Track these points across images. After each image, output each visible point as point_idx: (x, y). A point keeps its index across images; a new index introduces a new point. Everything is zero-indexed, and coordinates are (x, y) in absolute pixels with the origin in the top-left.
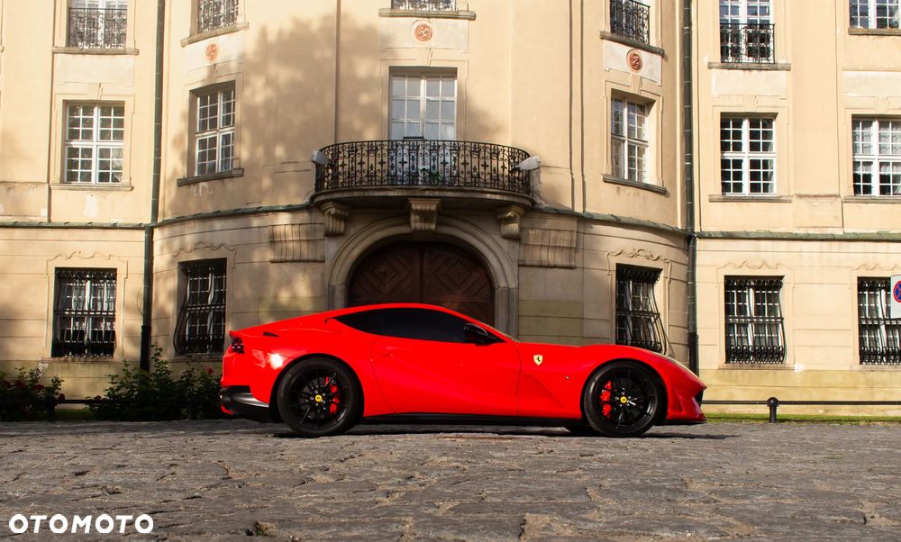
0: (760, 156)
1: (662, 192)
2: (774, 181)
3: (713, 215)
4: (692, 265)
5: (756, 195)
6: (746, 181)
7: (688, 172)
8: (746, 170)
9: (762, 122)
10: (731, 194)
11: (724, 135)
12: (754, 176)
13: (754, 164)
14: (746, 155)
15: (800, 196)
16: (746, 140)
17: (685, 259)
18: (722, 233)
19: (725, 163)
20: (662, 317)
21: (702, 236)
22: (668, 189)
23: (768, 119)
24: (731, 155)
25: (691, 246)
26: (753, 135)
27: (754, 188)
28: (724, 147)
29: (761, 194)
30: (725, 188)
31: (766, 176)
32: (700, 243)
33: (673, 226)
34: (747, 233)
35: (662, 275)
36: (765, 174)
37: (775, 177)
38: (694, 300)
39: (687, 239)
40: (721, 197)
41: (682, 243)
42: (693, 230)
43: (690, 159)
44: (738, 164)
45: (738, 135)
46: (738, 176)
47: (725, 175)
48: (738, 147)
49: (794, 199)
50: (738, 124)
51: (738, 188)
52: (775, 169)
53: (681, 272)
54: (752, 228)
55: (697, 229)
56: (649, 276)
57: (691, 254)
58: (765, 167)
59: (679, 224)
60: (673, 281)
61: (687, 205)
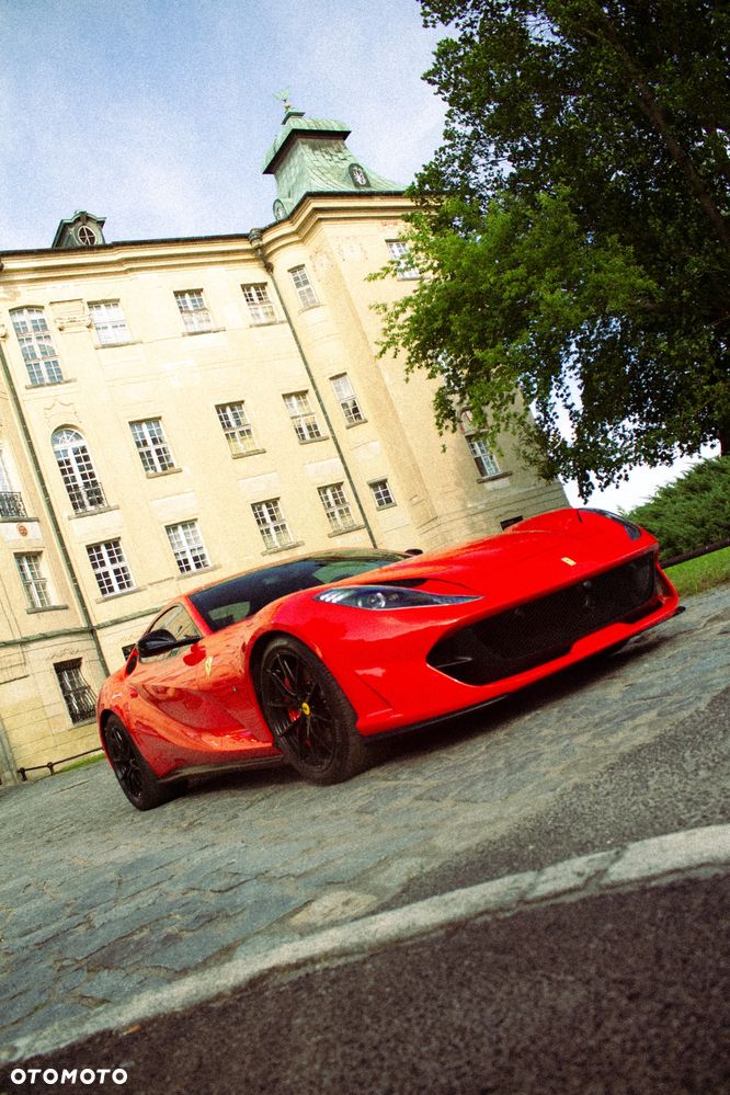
0: (118, 565)
1: (66, 608)
2: (132, 579)
3: (101, 612)
4: (99, 648)
5: (124, 591)
6: (115, 584)
7: (78, 589)
8: (112, 577)
9: (113, 544)
10: (109, 595)
11: (92, 559)
12: (119, 579)
13: (116, 572)
14: (110, 568)
15: (151, 584)
16: (106, 558)
17: (94, 645)
18: (112, 621)
19: (98, 576)
20: (92, 687)
21: (99, 627)
22: (69, 605)
23: (116, 542)
24: (100, 570)
25: (95, 636)
26: (110, 554)
27: (122, 587)
28: (95, 566)
29: (127, 590)
30: (104, 592)
31: (126, 577)
32: (99, 633)
33: (80, 627)
34: (126, 617)
35: (83, 661)
36: (125, 576)
37: (131, 576)
39: (91, 632)
40: (103, 599)
41: (89, 636)
42: (92, 625)
43: (75, 581)
44: (106, 574)
45: (100, 556)
46: (109, 582)
47: (101, 584)
48: (103, 564)
49: (149, 588)
50: (98, 549)
51: (111, 589)
52: (130, 571)
53: (95, 655)
54: (127, 612)
55: (95, 624)
56: (74, 665)
57: (96, 639)
58: (124, 572)
59: (83, 624)
60: (92, 664)
61: (84, 610)
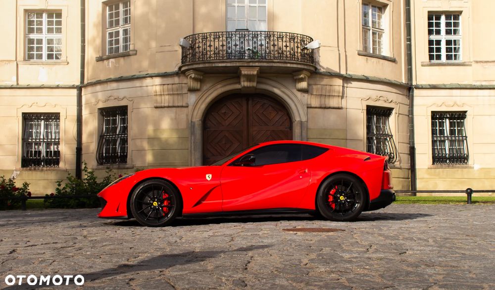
0: (452, 37)
1: (393, 61)
2: (461, 53)
3: (424, 74)
4: (411, 106)
5: (449, 61)
6: (443, 53)
7: (409, 48)
8: (443, 46)
10: (435, 61)
11: (430, 25)
12: (448, 50)
13: (448, 42)
14: (443, 37)
15: (477, 62)
16: (443, 28)
17: (407, 101)
18: (430, 85)
19: (431, 42)
20: (394, 137)
21: (417, 87)
22: (397, 59)
23: (457, 15)
24: (434, 37)
25: (411, 93)
26: (448, 25)
27: (449, 57)
28: (430, 32)
29: (453, 61)
30: (431, 57)
31: (456, 50)
32: (416, 92)
33: (400, 81)
34: (444, 85)
35: (394, 112)
36: (455, 48)
37: (461, 50)
38: (413, 126)
39: (408, 89)
40: (429, 63)
41: (405, 92)
42: (412, 83)
43: (409, 40)
44: (438, 42)
45: (438, 25)
46: (439, 50)
47: (431, 50)
48: (438, 32)
49: (473, 64)
50: (438, 18)
51: (439, 57)
52: (461, 46)
53: (405, 109)
54: (447, 82)
55: (414, 83)
56: (386, 112)
57: (411, 98)
58: (455, 45)
59: (404, 80)
60: (400, 115)
61: (408, 69)
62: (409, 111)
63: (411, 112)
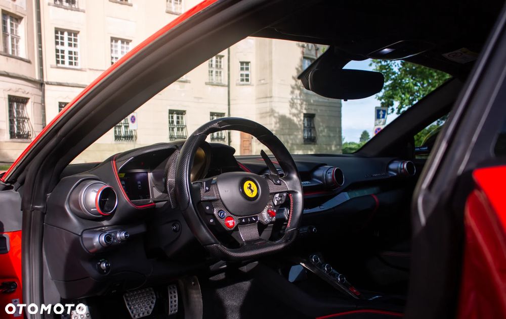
0: (73, 49)
1: (28, 62)
2: (79, 61)
3: (51, 74)
4: (43, 96)
5: (71, 67)
6: (67, 60)
7: (40, 53)
8: (66, 55)
9: (74, 33)
10: (60, 65)
11: (57, 38)
12: (71, 58)
13: (70, 53)
14: (66, 48)
15: (90, 69)
16: (66, 41)
17: (41, 93)
18: (57, 83)
19: (57, 51)
20: (31, 120)
21: (48, 83)
22: (31, 61)
23: (76, 33)
24: (60, 47)
25: (43, 88)
26: (70, 39)
27: (71, 63)
28: (57, 43)
29: (73, 67)
30: (58, 62)
31: (76, 59)
32: (47, 87)
33: (34, 78)
34: (67, 83)
35: (30, 101)
37: (79, 59)
38: (45, 112)
39: (41, 84)
40: (56, 66)
41: (39, 86)
42: (43, 80)
43: (41, 47)
44: (63, 52)
45: (62, 38)
46: (63, 57)
47: (57, 56)
48: (62, 44)
49: (88, 71)
50: (62, 33)
51: (63, 62)
52: (79, 56)
53: (39, 99)
54: (70, 81)
55: (45, 80)
56: (24, 101)
57: (43, 91)
58: (75, 54)
59: (37, 77)
60: (35, 104)
61: (41, 69)
62: (42, 100)
63: (43, 101)
